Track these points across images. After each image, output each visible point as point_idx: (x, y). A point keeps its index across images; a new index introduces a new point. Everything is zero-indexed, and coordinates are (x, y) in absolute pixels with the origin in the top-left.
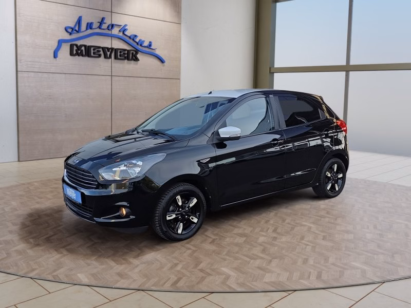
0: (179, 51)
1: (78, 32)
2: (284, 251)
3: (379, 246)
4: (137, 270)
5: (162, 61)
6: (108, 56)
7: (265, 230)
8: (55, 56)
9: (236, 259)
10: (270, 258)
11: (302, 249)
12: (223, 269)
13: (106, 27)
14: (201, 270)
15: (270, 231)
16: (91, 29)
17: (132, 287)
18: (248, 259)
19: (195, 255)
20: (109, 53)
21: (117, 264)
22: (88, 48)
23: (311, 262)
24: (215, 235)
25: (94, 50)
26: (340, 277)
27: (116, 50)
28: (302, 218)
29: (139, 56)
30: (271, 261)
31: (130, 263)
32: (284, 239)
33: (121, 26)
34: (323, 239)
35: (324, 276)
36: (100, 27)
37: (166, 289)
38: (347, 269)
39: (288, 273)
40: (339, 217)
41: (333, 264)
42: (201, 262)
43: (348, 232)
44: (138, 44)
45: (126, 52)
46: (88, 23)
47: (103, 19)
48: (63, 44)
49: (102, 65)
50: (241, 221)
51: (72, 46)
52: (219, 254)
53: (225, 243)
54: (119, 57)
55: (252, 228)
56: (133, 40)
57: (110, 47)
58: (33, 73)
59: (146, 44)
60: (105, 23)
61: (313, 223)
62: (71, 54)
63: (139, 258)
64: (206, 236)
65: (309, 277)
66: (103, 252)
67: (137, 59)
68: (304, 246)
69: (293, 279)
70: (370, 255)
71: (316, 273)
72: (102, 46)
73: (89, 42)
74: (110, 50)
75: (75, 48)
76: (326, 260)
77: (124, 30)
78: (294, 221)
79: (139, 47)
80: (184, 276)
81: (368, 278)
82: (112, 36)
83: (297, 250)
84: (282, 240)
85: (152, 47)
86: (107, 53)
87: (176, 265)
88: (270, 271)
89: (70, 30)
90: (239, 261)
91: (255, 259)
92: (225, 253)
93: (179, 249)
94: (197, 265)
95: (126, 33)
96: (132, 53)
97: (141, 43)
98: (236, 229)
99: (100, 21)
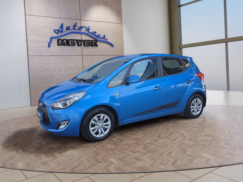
0: (122, 39)
1: (61, 32)
2: (158, 148)
3: (227, 144)
4: (56, 160)
5: (112, 46)
6: (80, 44)
7: (152, 136)
8: (49, 46)
9: (123, 153)
10: (146, 152)
11: (171, 146)
12: (111, 159)
13: (78, 29)
14: (96, 160)
15: (156, 136)
16: (69, 30)
17: (45, 170)
18: (131, 153)
19: (97, 151)
20: (80, 43)
21: (46, 157)
22: (68, 41)
23: (173, 154)
24: (118, 139)
25: (71, 41)
26: (189, 163)
27: (84, 41)
28: (181, 128)
29: (98, 43)
30: (146, 154)
31: (55, 156)
32: (162, 141)
33: (86, 27)
34: (189, 140)
35: (178, 163)
36: (74, 29)
37: (66, 172)
38: (197, 158)
39: (153, 161)
40: (206, 127)
41: (188, 155)
42: (99, 155)
43: (208, 136)
44: (97, 36)
45: (90, 42)
46: (67, 27)
47: (76, 24)
48: (53, 39)
49: (77, 49)
50: (139, 131)
51: (58, 40)
52: (114, 150)
53: (122, 144)
54: (86, 45)
55: (144, 135)
56: (94, 34)
57: (80, 39)
58: (37, 57)
59: (102, 36)
60: (77, 26)
61: (187, 131)
62: (58, 45)
63: (62, 153)
64: (112, 140)
65: (167, 163)
66: (43, 150)
67: (97, 46)
68: (173, 145)
69: (155, 165)
70: (217, 149)
71: (173, 160)
72: (76, 39)
73: (68, 37)
74: (81, 41)
75: (60, 41)
76: (185, 152)
77: (88, 30)
78: (175, 130)
79: (98, 38)
80: (83, 164)
81: (210, 164)
82: (81, 33)
83: (167, 147)
84: (160, 141)
85: (105, 38)
86: (79, 43)
87: (82, 157)
88: (142, 160)
89: (57, 31)
90: (125, 154)
91: (135, 153)
92: (118, 150)
93: (90, 148)
94: (95, 157)
95: (90, 31)
96: (94, 42)
97: (99, 36)
98: (134, 136)
99: (74, 25)
